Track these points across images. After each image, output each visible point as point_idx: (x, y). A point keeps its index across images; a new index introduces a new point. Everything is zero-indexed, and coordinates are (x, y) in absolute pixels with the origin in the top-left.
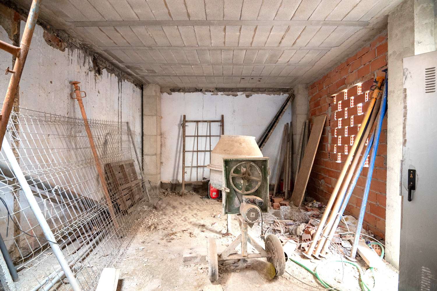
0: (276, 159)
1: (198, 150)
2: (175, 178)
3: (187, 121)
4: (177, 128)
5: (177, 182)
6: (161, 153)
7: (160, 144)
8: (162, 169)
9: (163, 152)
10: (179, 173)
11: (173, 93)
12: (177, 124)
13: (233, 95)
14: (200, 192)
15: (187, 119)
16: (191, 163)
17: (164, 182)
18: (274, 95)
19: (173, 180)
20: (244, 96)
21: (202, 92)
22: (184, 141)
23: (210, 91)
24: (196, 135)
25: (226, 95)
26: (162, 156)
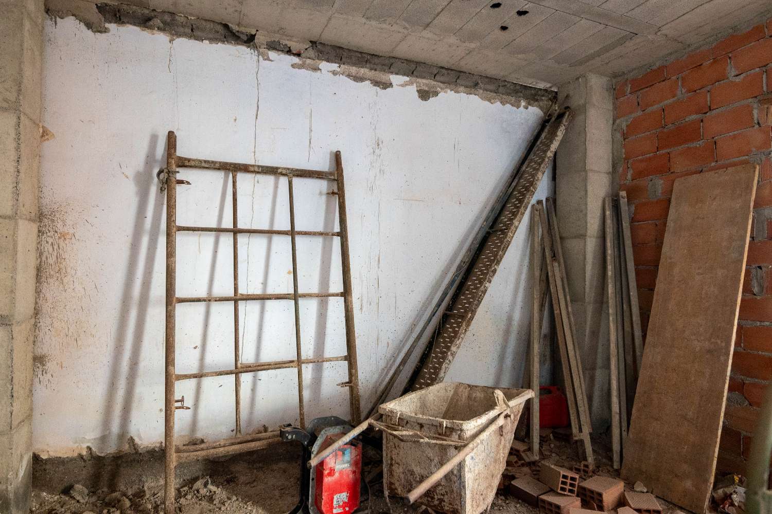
0: (510, 319)
1: (240, 291)
2: (115, 428)
3: (184, 163)
4: (128, 192)
5: (126, 447)
6: (37, 312)
7: (33, 262)
8: (41, 393)
9: (46, 308)
10: (135, 405)
11: (112, 26)
12: (131, 172)
13: (376, 83)
14: (242, 479)
15: (182, 151)
16: (198, 351)
17: (53, 454)
18: (503, 103)
19: (103, 439)
20: (412, 90)
21: (255, 47)
22: (170, 254)
23: (289, 52)
24: (228, 223)
25: (349, 76)
26: (44, 322)
